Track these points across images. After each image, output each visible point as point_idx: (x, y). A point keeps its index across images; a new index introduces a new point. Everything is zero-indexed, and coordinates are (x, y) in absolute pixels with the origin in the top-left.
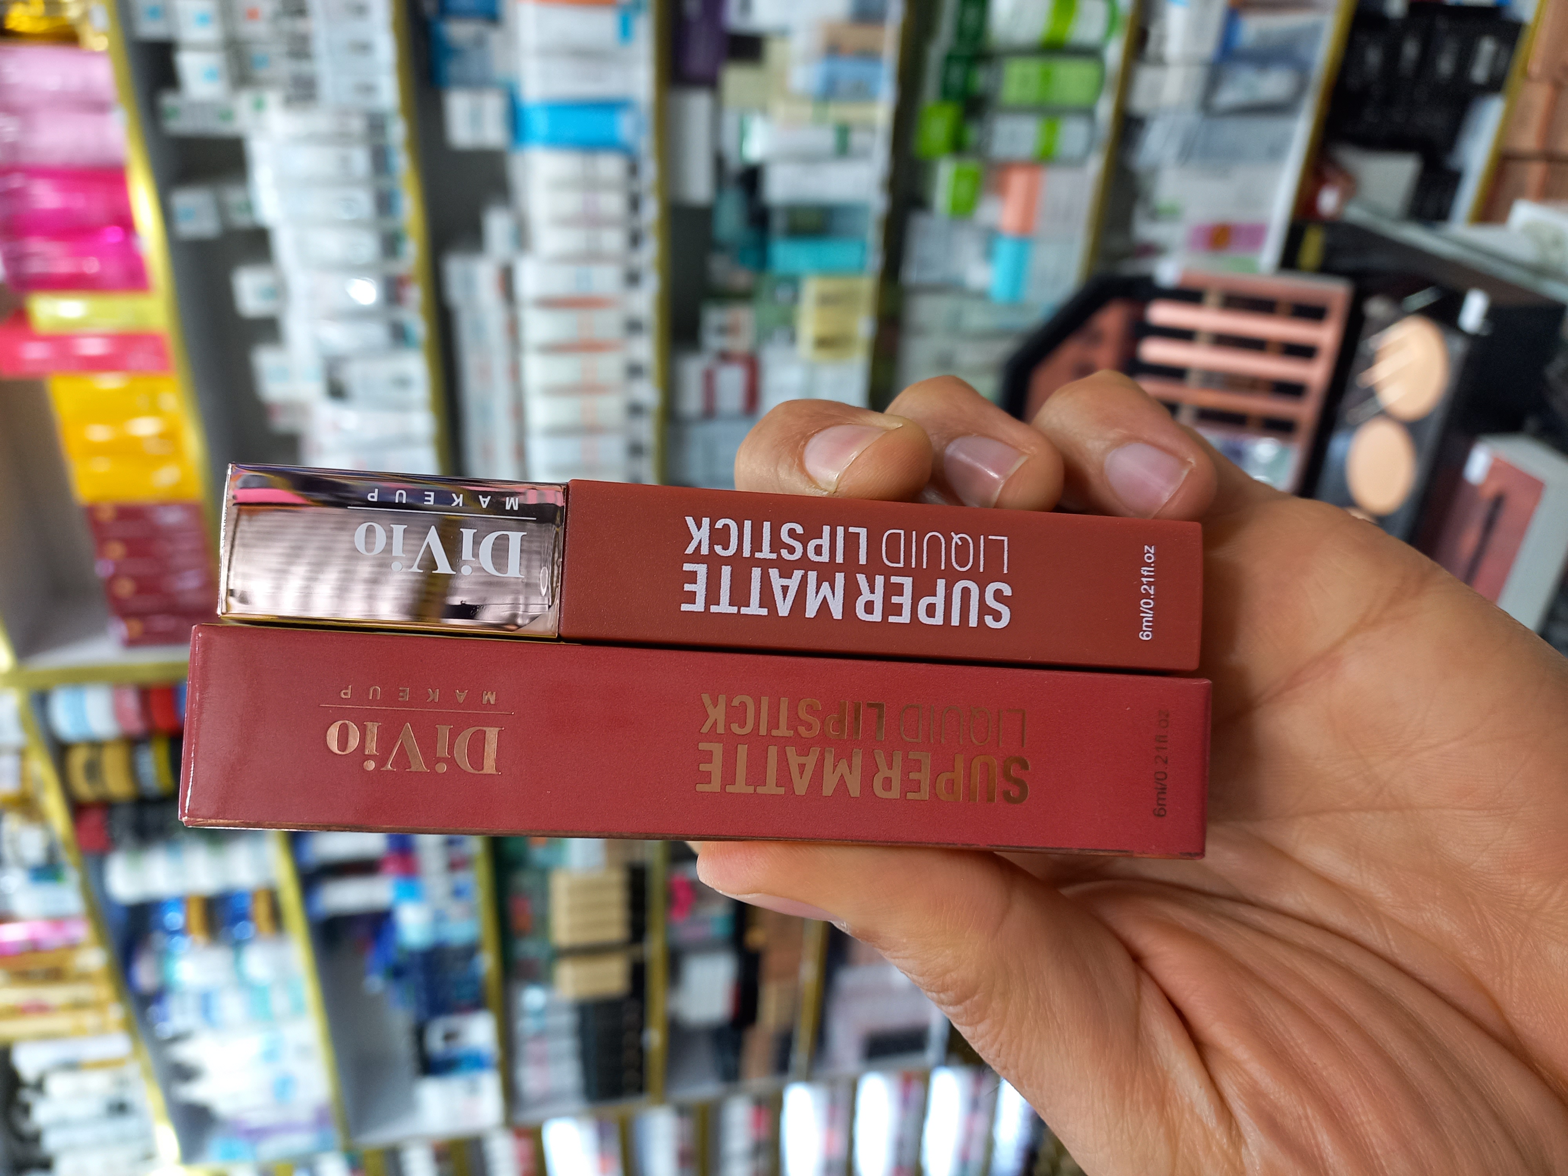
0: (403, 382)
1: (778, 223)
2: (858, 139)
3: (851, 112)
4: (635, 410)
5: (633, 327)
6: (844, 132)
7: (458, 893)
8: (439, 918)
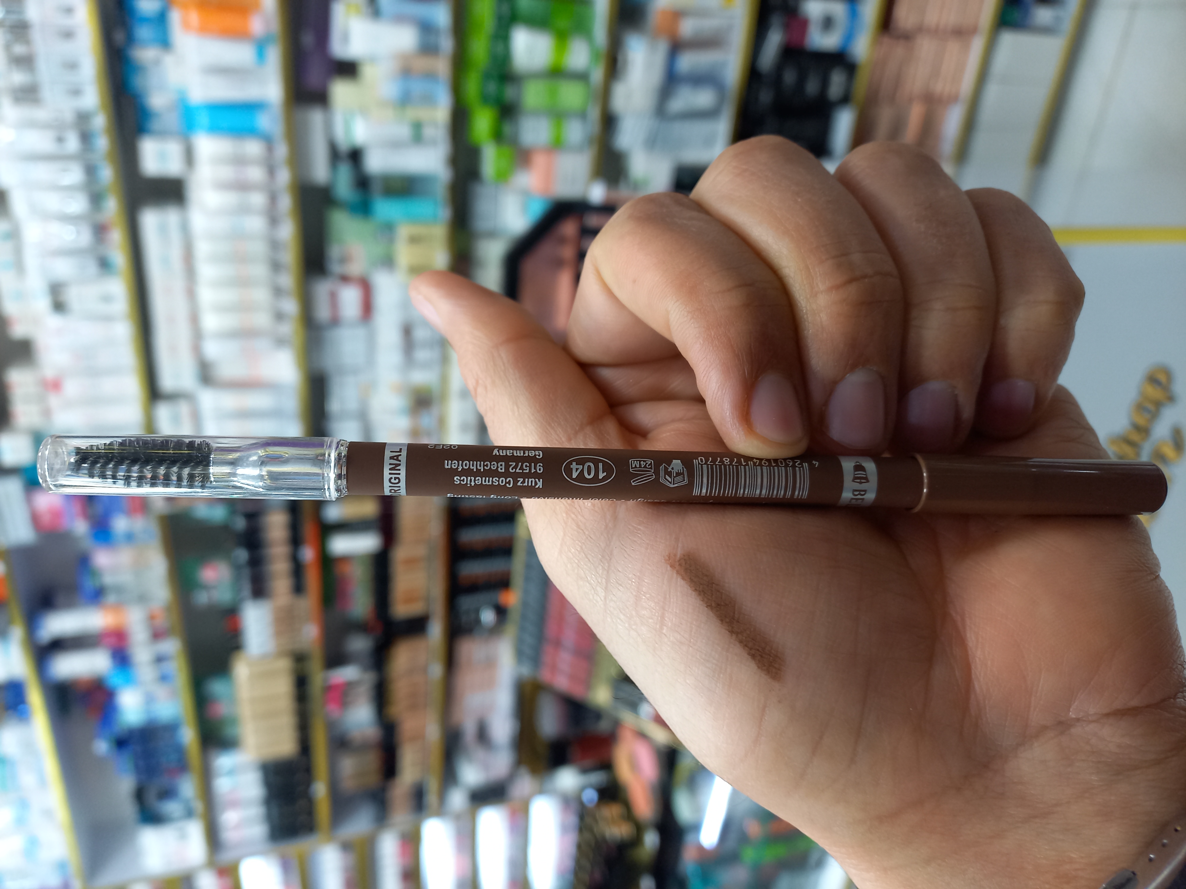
0: (107, 299)
1: (376, 187)
2: (429, 132)
3: (422, 113)
4: (280, 316)
6: (417, 127)
7: (164, 678)
8: (149, 699)
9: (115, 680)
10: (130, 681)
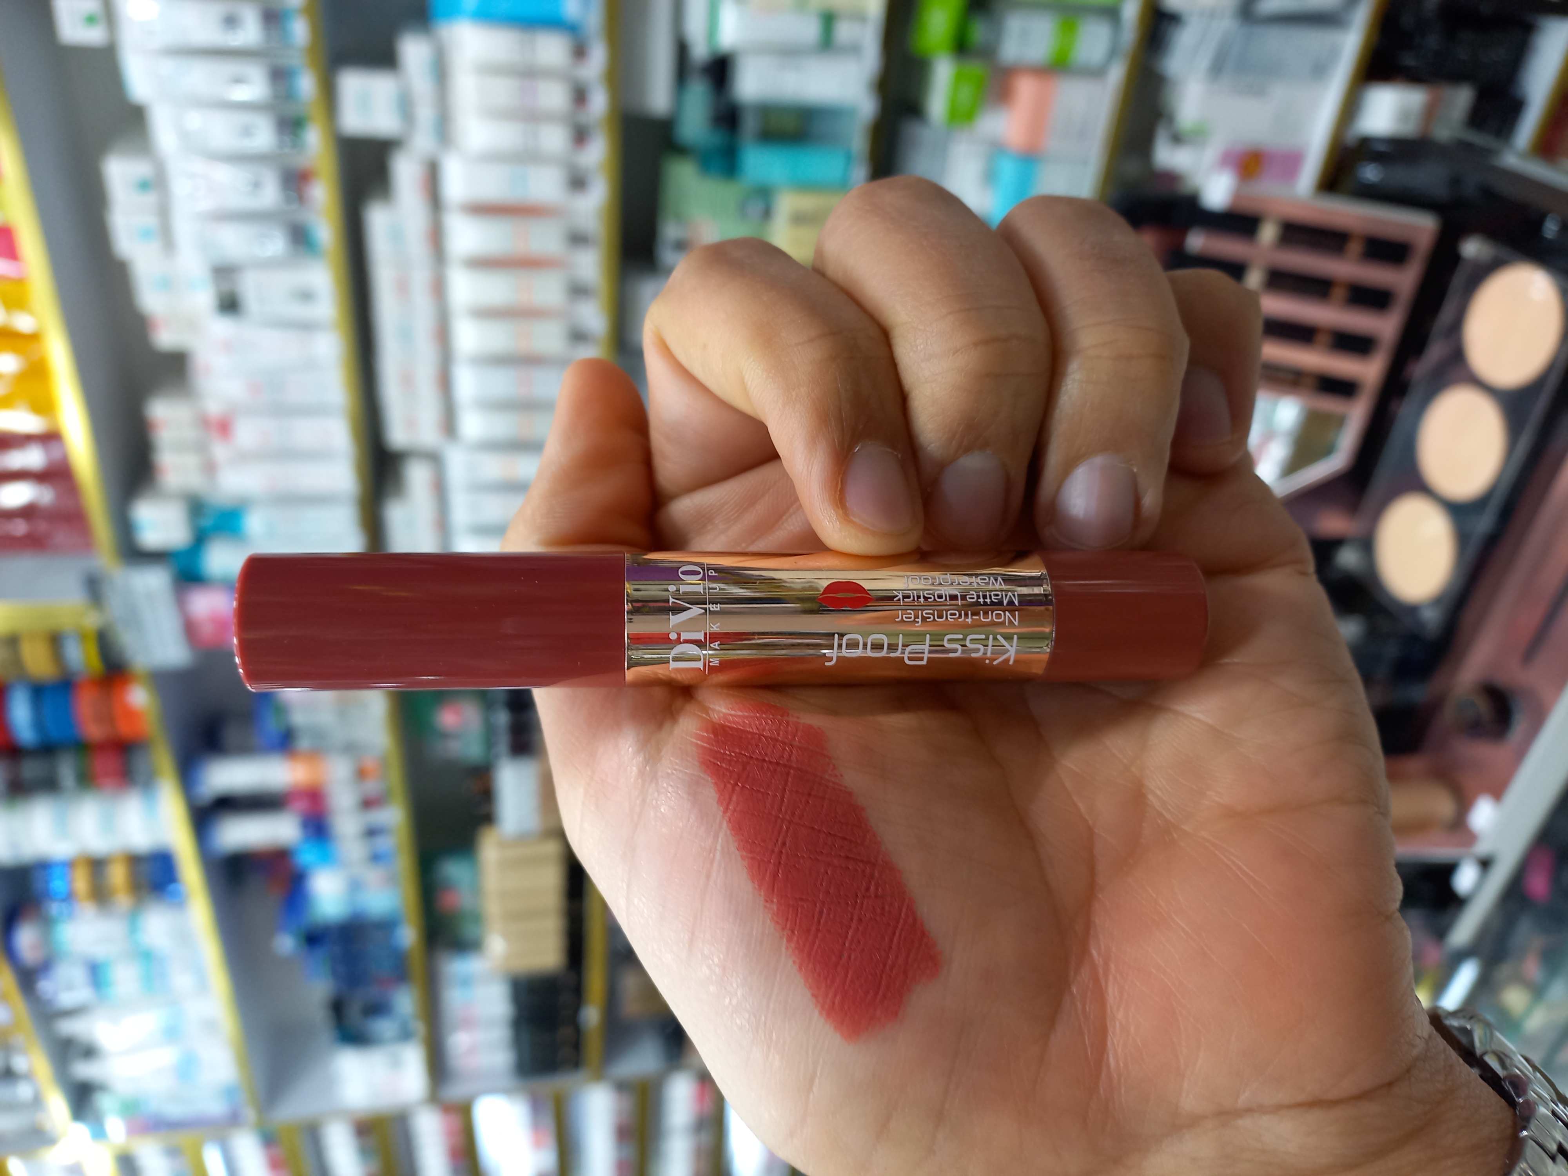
0: (306, 296)
1: (750, 124)
2: (844, 30)
4: (578, 336)
5: (577, 239)
6: (829, 20)
7: (376, 858)
8: (355, 886)
9: (307, 856)
10: (328, 859)
